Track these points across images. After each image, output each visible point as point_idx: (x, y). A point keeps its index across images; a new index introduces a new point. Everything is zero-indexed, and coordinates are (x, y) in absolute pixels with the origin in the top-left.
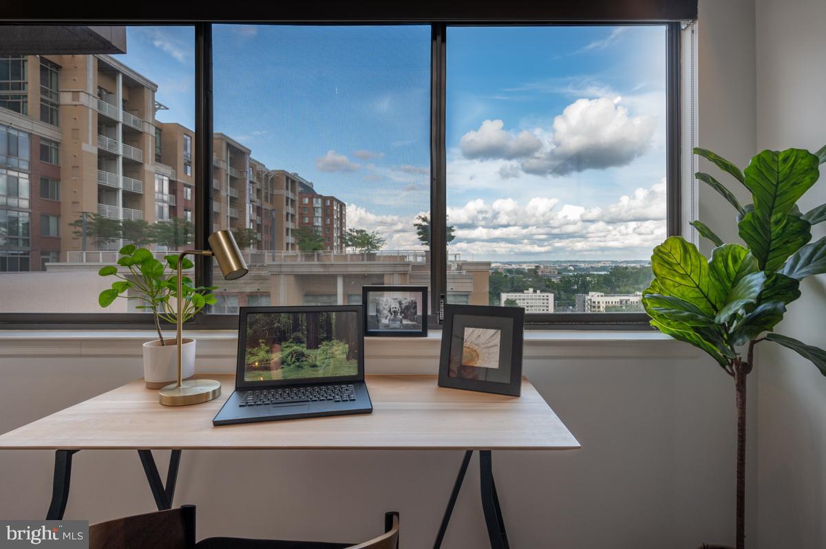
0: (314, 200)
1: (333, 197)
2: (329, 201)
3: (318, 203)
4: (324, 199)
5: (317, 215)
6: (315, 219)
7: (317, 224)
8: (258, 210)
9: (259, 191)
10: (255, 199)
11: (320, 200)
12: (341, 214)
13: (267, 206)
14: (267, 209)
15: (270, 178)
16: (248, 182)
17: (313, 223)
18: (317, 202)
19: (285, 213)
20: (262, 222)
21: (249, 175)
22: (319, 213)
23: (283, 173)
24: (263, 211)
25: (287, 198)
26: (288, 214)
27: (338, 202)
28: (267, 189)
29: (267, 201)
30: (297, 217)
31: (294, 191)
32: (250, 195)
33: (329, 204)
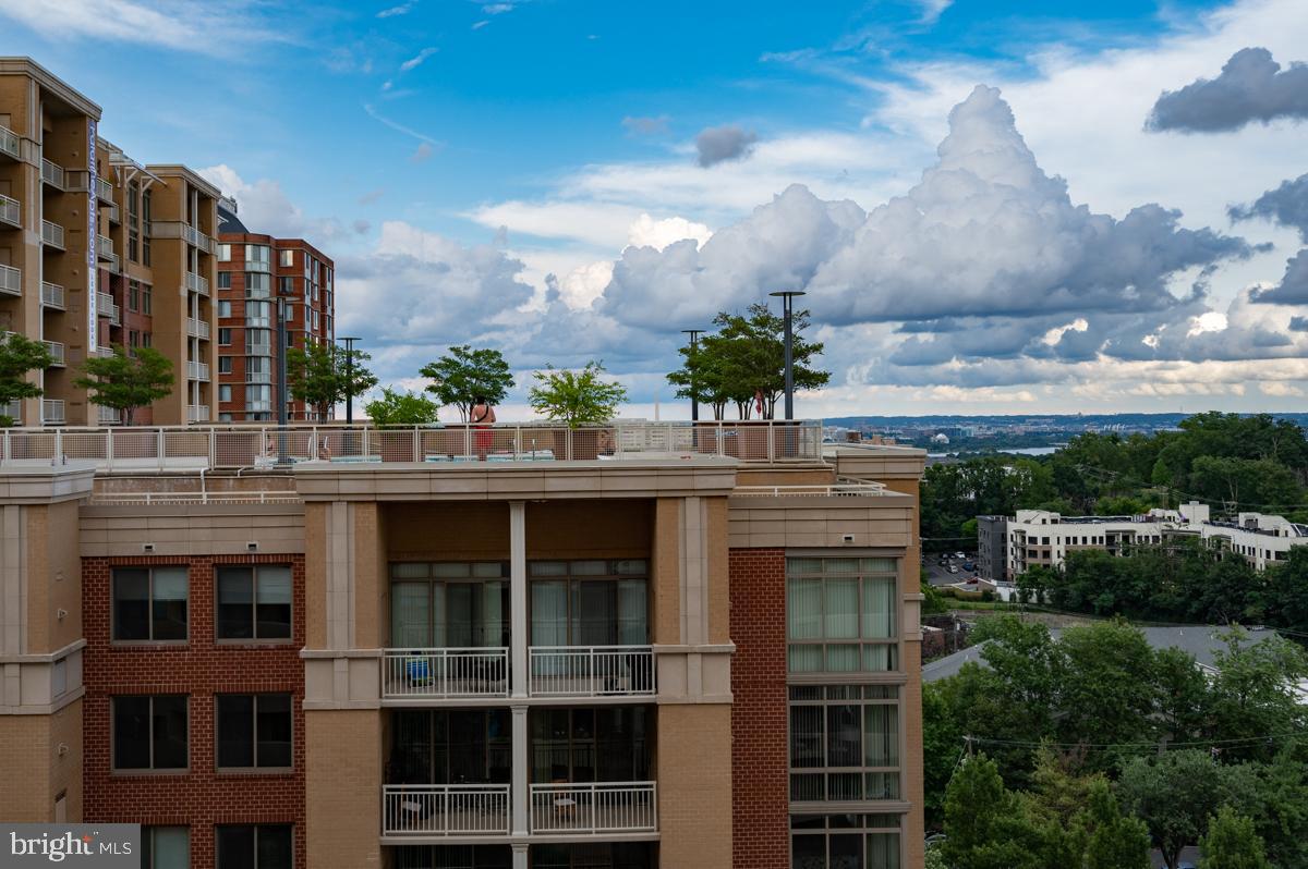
0: (249, 249)
1: (302, 243)
2: (290, 254)
3: (258, 261)
4: (278, 247)
5: (256, 294)
6: (251, 307)
7: (255, 323)
8: (114, 284)
9: (114, 228)
10: (112, 255)
11: (264, 251)
12: (323, 293)
13: (136, 273)
14: (137, 283)
15: (143, 189)
16: (92, 203)
17: (244, 320)
18: (257, 258)
19: (184, 293)
20: (121, 322)
21: (96, 189)
22: (263, 289)
23: (181, 173)
24: (127, 288)
25: (191, 248)
26: (191, 294)
27: (315, 254)
28: (134, 222)
29: (134, 257)
30: (215, 302)
31: (205, 228)
32: (97, 244)
33: (290, 263)
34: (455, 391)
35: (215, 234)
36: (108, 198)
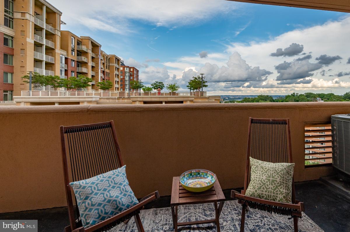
0: (125, 68)
1: (134, 68)
2: (132, 69)
3: (127, 70)
4: (130, 68)
5: (126, 75)
6: (126, 77)
7: (126, 79)
8: (103, 72)
9: (103, 64)
10: (103, 68)
11: (128, 69)
12: (137, 75)
13: (107, 71)
14: (107, 72)
15: (108, 58)
16: (100, 60)
17: (124, 79)
18: (127, 69)
19: (115, 74)
20: (105, 78)
21: (101, 57)
23: (114, 56)
24: (105, 73)
25: (116, 67)
26: (116, 74)
27: (136, 69)
28: (107, 63)
29: (107, 68)
30: (120, 76)
31: (118, 64)
32: (100, 66)
33: (132, 70)
34: (156, 88)
35: (120, 65)
36: (102, 59)
